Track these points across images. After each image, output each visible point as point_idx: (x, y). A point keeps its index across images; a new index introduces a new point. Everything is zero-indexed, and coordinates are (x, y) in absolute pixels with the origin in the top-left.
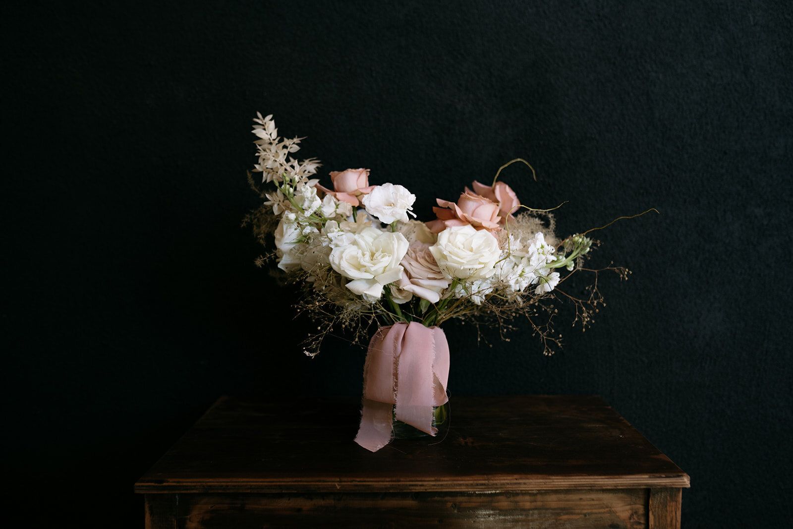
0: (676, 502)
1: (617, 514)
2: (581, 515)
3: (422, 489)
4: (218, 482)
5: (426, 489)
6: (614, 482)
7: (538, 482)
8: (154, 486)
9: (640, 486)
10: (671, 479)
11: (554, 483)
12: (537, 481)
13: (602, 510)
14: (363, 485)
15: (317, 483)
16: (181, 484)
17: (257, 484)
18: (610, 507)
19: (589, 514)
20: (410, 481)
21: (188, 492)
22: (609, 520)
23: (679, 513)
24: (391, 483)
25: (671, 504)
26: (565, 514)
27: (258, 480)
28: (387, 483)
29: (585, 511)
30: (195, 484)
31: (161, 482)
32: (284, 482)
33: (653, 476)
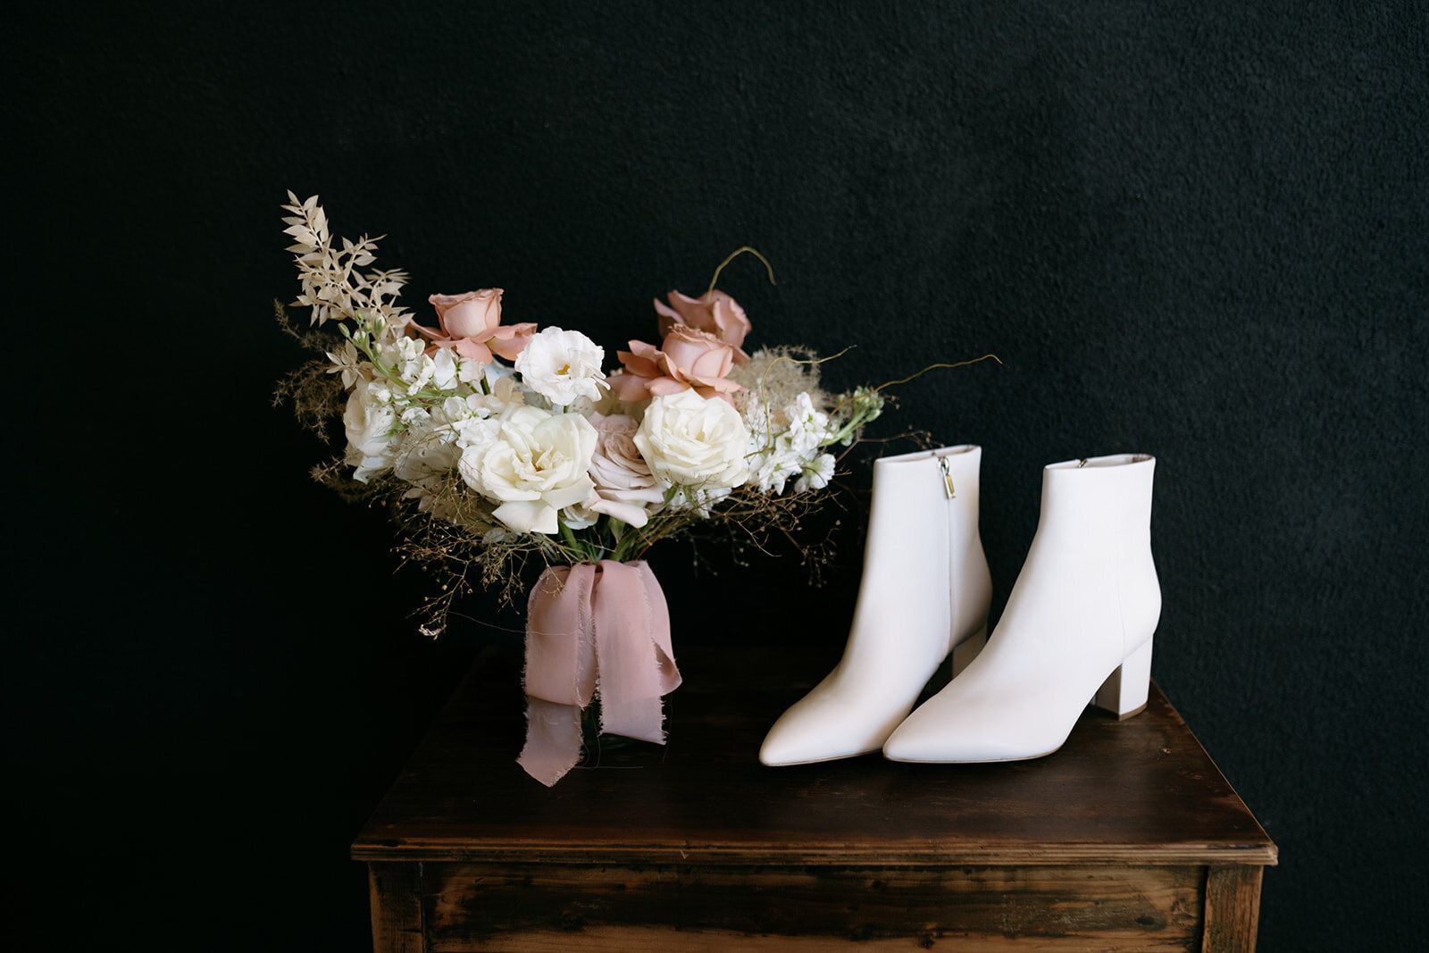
0: (1253, 885)
1: (1151, 902)
2: (1090, 903)
3: (824, 861)
4: (486, 845)
5: (830, 862)
6: (1147, 855)
7: (1018, 853)
8: (382, 850)
9: (1191, 861)
10: (1245, 851)
11: (1047, 855)
12: (1017, 851)
13: (1126, 896)
14: (726, 854)
15: (650, 849)
16: (427, 847)
17: (552, 849)
18: (1140, 891)
19: (1103, 901)
20: (805, 848)
21: (438, 860)
22: (1137, 910)
23: (1257, 904)
24: (772, 851)
25: (1244, 888)
26: (1061, 901)
27: (553, 843)
28: (766, 851)
29: (1097, 897)
30: (449, 848)
31: (396, 843)
32: (596, 846)
33: (1215, 845)
